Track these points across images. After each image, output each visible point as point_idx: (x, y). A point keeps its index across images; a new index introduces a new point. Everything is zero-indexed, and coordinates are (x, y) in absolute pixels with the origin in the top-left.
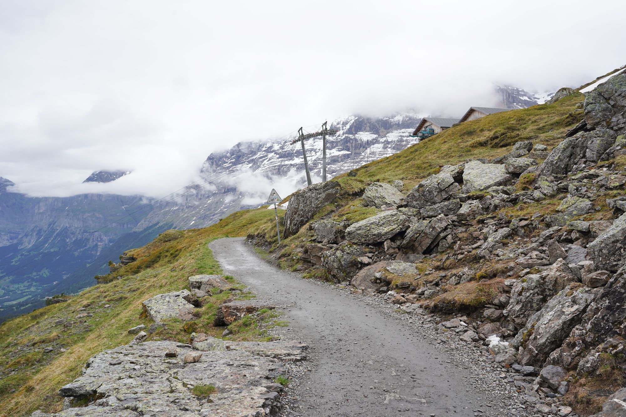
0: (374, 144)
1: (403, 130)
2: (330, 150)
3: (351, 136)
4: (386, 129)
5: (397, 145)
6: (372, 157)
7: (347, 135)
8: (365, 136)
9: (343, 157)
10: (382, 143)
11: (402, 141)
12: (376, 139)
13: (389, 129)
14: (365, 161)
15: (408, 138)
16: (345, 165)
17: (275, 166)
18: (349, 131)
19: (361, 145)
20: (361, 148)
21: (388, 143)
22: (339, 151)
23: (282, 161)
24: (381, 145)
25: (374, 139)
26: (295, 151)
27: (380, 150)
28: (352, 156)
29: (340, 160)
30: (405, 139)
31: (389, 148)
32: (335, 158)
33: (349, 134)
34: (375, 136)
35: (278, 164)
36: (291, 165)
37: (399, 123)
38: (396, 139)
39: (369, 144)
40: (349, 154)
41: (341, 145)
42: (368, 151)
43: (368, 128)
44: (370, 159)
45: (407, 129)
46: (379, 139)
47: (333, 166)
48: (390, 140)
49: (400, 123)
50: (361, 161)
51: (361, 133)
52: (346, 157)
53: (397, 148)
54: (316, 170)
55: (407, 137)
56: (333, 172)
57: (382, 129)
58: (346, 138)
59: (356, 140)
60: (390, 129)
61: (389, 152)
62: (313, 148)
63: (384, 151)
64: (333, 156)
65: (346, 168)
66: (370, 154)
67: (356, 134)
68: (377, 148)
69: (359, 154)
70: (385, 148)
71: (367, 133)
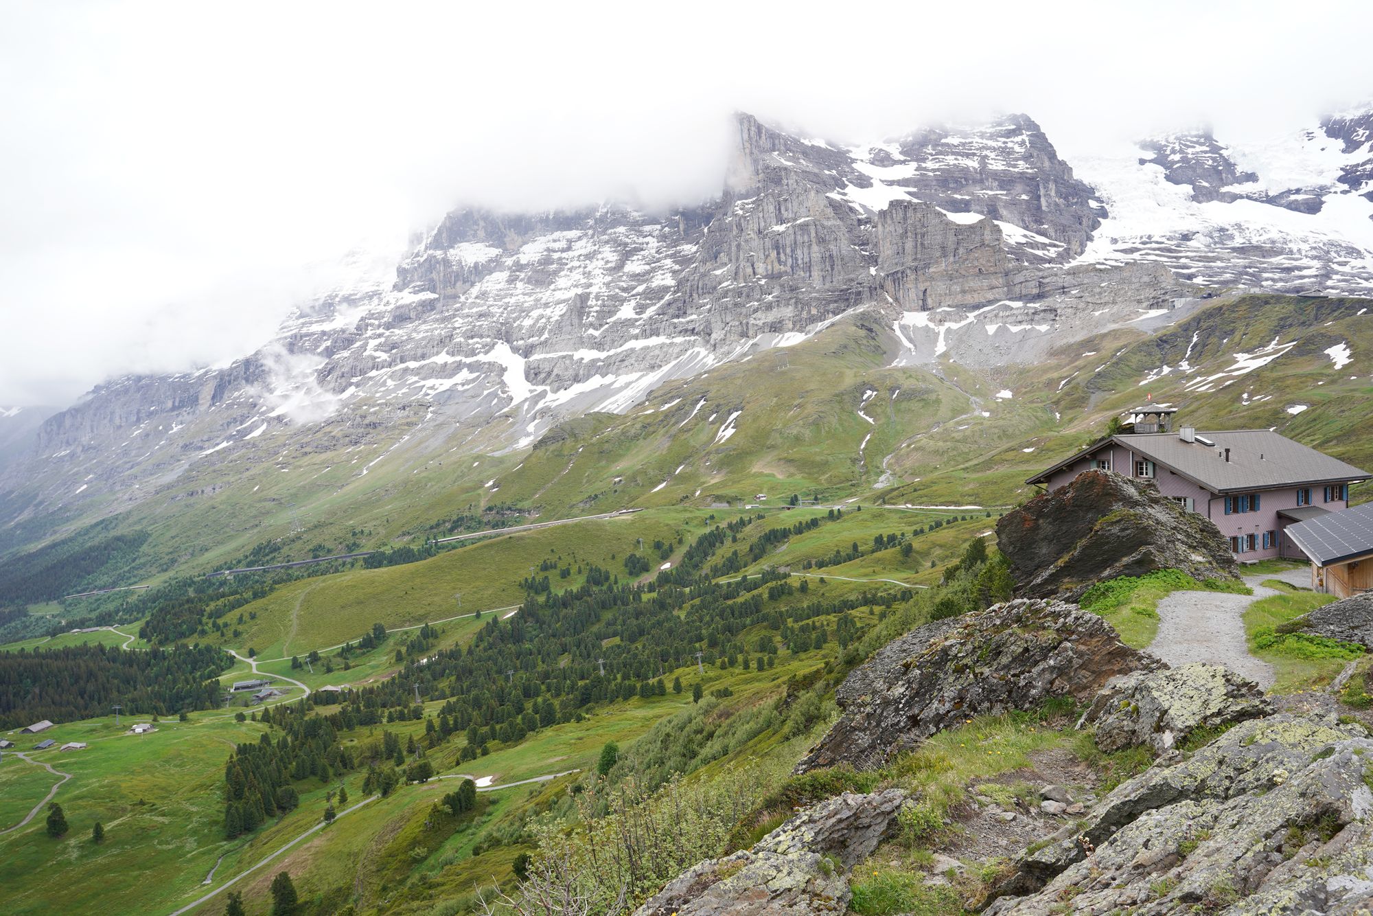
0: (491, 273)
1: (557, 235)
2: (400, 291)
3: (439, 254)
4: (519, 234)
5: (537, 271)
6: (479, 305)
7: (430, 252)
8: (471, 253)
9: (420, 308)
10: (510, 268)
11: (547, 261)
12: (496, 261)
13: (526, 233)
14: (463, 317)
15: (564, 255)
16: (423, 327)
17: (286, 338)
18: (436, 243)
19: (457, 276)
20: (459, 284)
21: (519, 267)
22: (415, 293)
23: (303, 324)
24: (504, 275)
25: (491, 261)
26: (337, 299)
27: (503, 285)
28: (439, 306)
29: (413, 315)
30: (556, 256)
31: (521, 281)
32: (402, 310)
33: (436, 248)
34: (494, 252)
35: (294, 332)
36: (324, 333)
37: (547, 217)
38: (536, 257)
39: (479, 271)
40: (435, 299)
41: (420, 279)
42: (475, 291)
43: (481, 234)
44: (475, 310)
45: (565, 233)
46: (504, 260)
47: (397, 331)
48: (523, 261)
49: (551, 217)
50: (454, 316)
51: (464, 245)
52: (429, 306)
53: (537, 281)
54: (358, 344)
55: (563, 251)
56: (393, 348)
57: (511, 235)
58: (430, 259)
59: (446, 262)
60: (530, 233)
61: (519, 291)
62: (377, 288)
63: (508, 289)
64: (402, 307)
65: (422, 335)
66: (476, 298)
67: (453, 247)
68: (495, 281)
69: (456, 297)
70: (512, 280)
71: (480, 245)
